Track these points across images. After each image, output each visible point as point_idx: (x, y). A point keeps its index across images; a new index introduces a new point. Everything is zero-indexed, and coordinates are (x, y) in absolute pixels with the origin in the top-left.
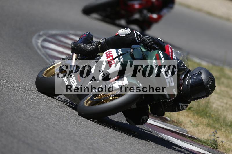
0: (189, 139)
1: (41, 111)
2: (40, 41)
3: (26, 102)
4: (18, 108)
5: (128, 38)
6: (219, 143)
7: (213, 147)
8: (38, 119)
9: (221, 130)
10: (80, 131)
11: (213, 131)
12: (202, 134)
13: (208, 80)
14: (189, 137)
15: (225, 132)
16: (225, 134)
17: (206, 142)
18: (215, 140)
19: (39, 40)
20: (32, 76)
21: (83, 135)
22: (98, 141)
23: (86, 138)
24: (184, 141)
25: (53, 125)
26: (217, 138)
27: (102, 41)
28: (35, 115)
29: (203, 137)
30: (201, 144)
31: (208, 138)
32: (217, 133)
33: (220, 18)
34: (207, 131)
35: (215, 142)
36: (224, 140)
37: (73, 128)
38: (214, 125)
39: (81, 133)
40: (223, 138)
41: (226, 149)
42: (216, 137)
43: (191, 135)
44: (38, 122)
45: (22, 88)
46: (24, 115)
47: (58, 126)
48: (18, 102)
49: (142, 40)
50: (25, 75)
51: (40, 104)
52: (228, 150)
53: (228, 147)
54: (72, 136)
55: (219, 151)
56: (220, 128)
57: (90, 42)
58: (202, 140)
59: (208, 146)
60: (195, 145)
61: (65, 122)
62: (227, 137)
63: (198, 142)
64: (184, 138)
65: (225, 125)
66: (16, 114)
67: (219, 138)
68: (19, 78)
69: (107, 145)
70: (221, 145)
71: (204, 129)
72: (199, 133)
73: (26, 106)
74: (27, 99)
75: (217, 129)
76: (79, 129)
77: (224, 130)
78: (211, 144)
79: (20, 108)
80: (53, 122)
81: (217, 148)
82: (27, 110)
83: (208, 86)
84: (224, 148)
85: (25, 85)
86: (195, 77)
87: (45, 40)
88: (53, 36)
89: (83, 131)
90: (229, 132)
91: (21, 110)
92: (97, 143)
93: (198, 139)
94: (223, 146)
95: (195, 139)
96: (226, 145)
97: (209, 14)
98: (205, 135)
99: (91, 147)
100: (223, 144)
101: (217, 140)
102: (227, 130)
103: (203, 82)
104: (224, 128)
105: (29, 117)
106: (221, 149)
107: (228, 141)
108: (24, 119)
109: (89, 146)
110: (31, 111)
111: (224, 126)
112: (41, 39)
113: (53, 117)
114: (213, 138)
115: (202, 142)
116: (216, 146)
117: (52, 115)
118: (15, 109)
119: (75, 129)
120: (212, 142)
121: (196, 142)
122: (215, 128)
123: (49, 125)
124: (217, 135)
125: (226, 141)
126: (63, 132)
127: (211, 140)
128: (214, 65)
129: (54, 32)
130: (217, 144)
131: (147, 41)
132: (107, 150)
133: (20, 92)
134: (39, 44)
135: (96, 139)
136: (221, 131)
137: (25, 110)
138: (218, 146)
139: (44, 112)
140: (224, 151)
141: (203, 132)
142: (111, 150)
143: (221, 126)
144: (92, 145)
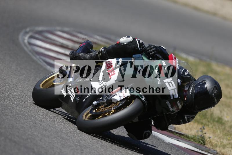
0: (176, 136)
1: (28, 109)
2: (26, 38)
3: (13, 99)
4: (5, 106)
5: (130, 46)
6: (206, 139)
7: (200, 143)
8: (25, 116)
9: (208, 125)
10: (67, 128)
11: (200, 126)
12: (189, 130)
13: (214, 89)
14: (177, 133)
15: (212, 127)
16: (212, 130)
17: (193, 138)
18: (203, 136)
19: (26, 36)
20: (19, 73)
21: (70, 132)
22: (85, 138)
23: (73, 135)
24: (171, 137)
25: (39, 122)
26: (205, 134)
27: (103, 50)
28: (21, 113)
29: (190, 133)
30: (189, 140)
31: (195, 134)
32: (204, 129)
33: (207, 12)
34: (194, 127)
35: (203, 138)
36: (211, 136)
37: (60, 125)
38: (201, 121)
39: (68, 130)
40: (210, 134)
41: (214, 145)
42: (203, 133)
43: (178, 131)
44: (25, 119)
45: (9, 86)
46: (11, 112)
47: (45, 123)
48: (4, 100)
49: (144, 49)
50: (12, 72)
51: (27, 101)
52: (216, 146)
53: (216, 143)
54: (59, 134)
55: (206, 147)
56: (207, 123)
57: (90, 51)
58: (189, 136)
59: (195, 142)
60: (183, 141)
61: (52, 119)
62: (214, 132)
63: (185, 138)
64: (171, 134)
65: (212, 120)
66: (3, 112)
67: (207, 134)
68: (5, 76)
69: (94, 142)
70: (208, 141)
71: (191, 125)
72: (186, 129)
73: (13, 103)
74: (14, 97)
75: (204, 125)
76: (66, 126)
77: (212, 126)
78: (199, 140)
79: (6, 106)
80: (40, 120)
81: (204, 144)
82: (14, 108)
83: (213, 95)
84: (211, 144)
85: (12, 82)
86: (199, 86)
87: (31, 37)
88: (40, 33)
89: (70, 128)
90: (216, 128)
91: (8, 108)
92: (85, 140)
93: (185, 135)
94: (210, 142)
95: (182, 135)
96: (213, 141)
97: (196, 9)
98: (192, 131)
99: (78, 144)
100: (210, 140)
101: (204, 136)
102: (214, 125)
103: (208, 91)
104: (211, 124)
105: (16, 115)
106: (209, 144)
107: (216, 136)
108: (11, 117)
109: (76, 144)
110: (18, 108)
111: (212, 122)
112: (28, 36)
113: (40, 115)
114: (200, 133)
115: (189, 138)
116: (204, 142)
117: (39, 113)
118: (2, 106)
119: (62, 126)
120: (199, 138)
121: (184, 138)
122: (202, 123)
123: (36, 122)
124: (204, 131)
125: (213, 137)
126: (50, 129)
127: (198, 136)
128: (201, 60)
129: (40, 29)
130: (205, 139)
131: (149, 50)
132: (94, 147)
133: (7, 89)
134: (26, 41)
135: (83, 136)
136: (209, 127)
137: (11, 108)
138: (205, 141)
139: (31, 109)
140: (212, 147)
141: (190, 128)
142: (98, 147)
143: (208, 122)
144: (79, 142)
